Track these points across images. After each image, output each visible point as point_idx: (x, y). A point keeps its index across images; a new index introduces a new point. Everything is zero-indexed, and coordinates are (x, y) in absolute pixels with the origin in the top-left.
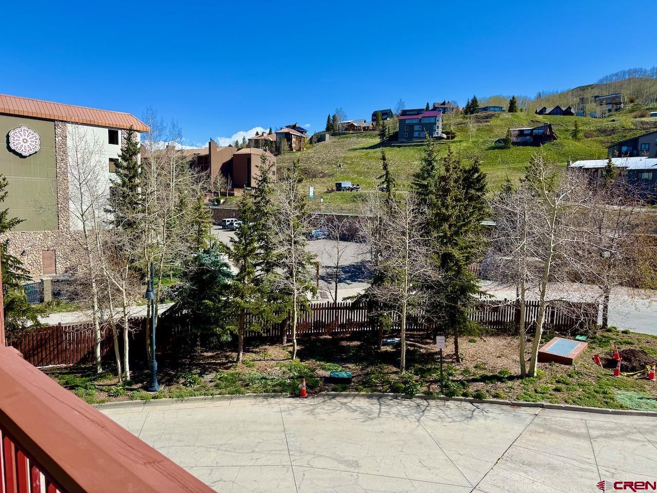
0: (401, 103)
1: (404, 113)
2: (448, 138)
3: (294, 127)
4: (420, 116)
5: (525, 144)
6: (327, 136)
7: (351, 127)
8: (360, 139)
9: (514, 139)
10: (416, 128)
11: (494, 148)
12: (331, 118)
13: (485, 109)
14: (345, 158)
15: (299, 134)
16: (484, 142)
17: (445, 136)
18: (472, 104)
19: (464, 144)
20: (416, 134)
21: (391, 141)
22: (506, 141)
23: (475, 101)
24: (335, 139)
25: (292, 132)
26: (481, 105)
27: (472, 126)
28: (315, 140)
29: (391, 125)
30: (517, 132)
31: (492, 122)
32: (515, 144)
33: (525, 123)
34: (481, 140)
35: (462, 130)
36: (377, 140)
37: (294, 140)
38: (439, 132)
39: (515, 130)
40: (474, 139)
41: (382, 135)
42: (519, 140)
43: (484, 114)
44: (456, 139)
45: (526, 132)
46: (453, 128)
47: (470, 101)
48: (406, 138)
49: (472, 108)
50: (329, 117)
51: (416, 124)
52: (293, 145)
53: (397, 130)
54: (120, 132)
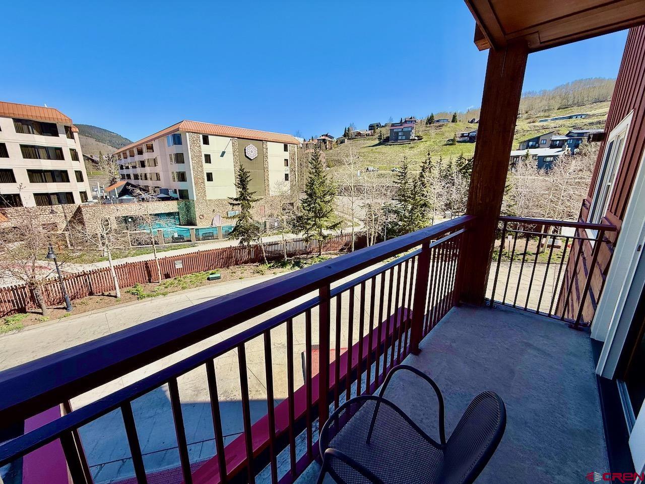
0: (391, 119)
1: (393, 125)
2: (419, 140)
3: (326, 135)
4: (402, 127)
5: (464, 142)
6: (346, 140)
7: (359, 134)
8: (366, 141)
9: (458, 139)
10: (400, 134)
11: (446, 145)
12: (347, 129)
13: (438, 121)
14: (360, 153)
15: (330, 140)
16: (440, 141)
17: (416, 138)
18: (431, 118)
19: (428, 143)
20: (400, 138)
21: (385, 141)
22: (453, 140)
23: (432, 117)
24: (351, 141)
25: (327, 138)
26: (436, 119)
27: (433, 132)
28: (339, 142)
29: (386, 132)
30: (460, 135)
31: (444, 129)
32: (459, 142)
33: (463, 129)
34: (438, 140)
35: (426, 134)
36: (377, 142)
37: (328, 143)
38: (413, 136)
39: (459, 134)
40: (434, 140)
41: (380, 139)
42: (461, 139)
43: (437, 124)
44: (423, 140)
45: (465, 135)
46: (421, 134)
47: (429, 117)
48: (394, 140)
49: (430, 121)
50: (346, 128)
51: (400, 132)
52: (327, 146)
53: (389, 135)
54: (288, 145)
